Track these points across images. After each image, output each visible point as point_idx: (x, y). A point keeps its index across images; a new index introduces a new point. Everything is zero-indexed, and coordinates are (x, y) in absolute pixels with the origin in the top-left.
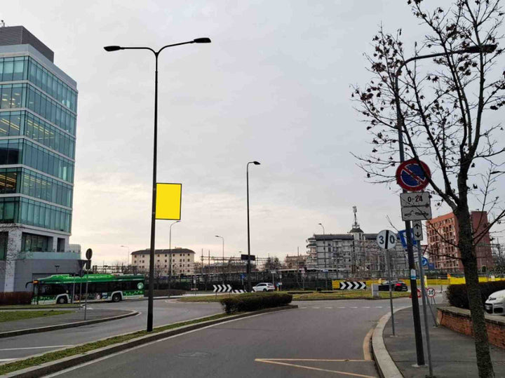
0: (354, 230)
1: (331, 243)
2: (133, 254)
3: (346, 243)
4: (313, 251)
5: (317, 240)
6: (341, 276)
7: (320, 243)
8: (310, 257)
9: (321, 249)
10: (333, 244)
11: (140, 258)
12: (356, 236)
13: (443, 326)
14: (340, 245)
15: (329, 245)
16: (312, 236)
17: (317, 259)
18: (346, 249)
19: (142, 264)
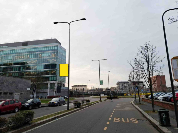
0: (129, 81)
1: (123, 84)
2: (72, 86)
3: (127, 84)
4: (118, 86)
5: (119, 83)
6: (126, 93)
7: (120, 84)
8: (117, 87)
9: (120, 85)
10: (124, 84)
11: (74, 87)
12: (130, 82)
13: (142, 101)
14: (125, 84)
15: (122, 84)
16: (118, 82)
17: (119, 88)
18: (127, 85)
19: (74, 89)
